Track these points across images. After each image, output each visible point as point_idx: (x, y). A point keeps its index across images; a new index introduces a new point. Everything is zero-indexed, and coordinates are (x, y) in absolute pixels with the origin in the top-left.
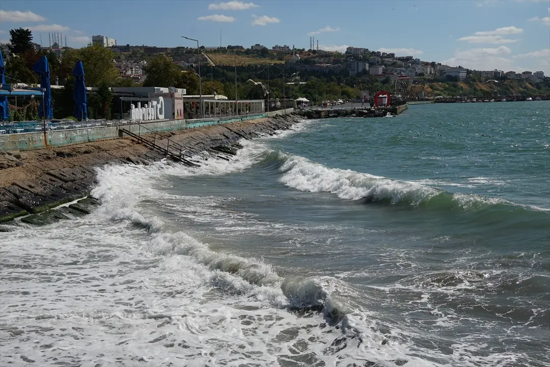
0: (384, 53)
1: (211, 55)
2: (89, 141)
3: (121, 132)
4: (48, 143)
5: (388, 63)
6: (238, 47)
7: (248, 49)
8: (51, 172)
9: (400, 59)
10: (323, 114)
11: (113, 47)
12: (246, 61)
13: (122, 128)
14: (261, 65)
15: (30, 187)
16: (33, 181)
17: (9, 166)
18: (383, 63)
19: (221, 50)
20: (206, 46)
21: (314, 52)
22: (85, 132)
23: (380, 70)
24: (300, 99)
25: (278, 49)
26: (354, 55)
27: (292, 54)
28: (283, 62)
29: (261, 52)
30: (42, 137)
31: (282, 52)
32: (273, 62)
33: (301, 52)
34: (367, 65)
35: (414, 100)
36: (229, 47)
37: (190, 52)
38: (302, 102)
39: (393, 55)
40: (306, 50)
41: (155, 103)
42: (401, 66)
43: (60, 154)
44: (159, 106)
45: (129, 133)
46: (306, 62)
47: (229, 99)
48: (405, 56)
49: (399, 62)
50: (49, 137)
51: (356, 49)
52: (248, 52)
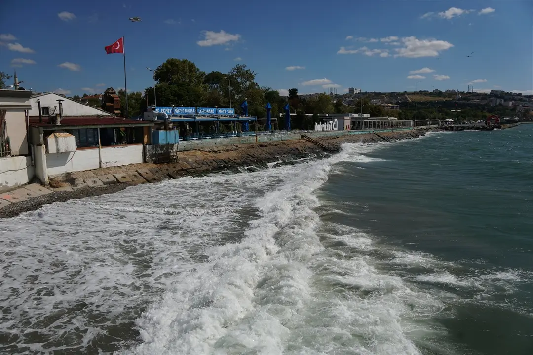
0: (515, 93)
1: (409, 96)
2: (282, 140)
3: (302, 137)
4: (258, 141)
5: (517, 99)
6: (425, 91)
7: (431, 92)
8: (249, 154)
9: (525, 96)
10: (454, 128)
11: (359, 93)
12: (430, 98)
13: (303, 134)
14: (438, 100)
15: (235, 159)
16: (237, 157)
17: (231, 150)
18: (513, 99)
19: (416, 93)
20: (407, 91)
21: (470, 93)
22: (280, 136)
23: (511, 103)
24: (447, 120)
25: (449, 92)
26: (495, 94)
27: (457, 94)
28: (451, 99)
29: (438, 93)
30: (254, 138)
31: (451, 94)
32: (444, 99)
33: (462, 93)
34: (503, 100)
35: (528, 121)
36: (420, 91)
37: (399, 94)
38: (448, 121)
39: (521, 94)
40: (466, 92)
41: (331, 122)
42: (524, 101)
43: (261, 146)
44: (334, 123)
45: (306, 137)
46: (464, 99)
47: (398, 120)
48: (529, 94)
49: (524, 98)
50: (258, 138)
51: (496, 91)
52: (431, 94)
